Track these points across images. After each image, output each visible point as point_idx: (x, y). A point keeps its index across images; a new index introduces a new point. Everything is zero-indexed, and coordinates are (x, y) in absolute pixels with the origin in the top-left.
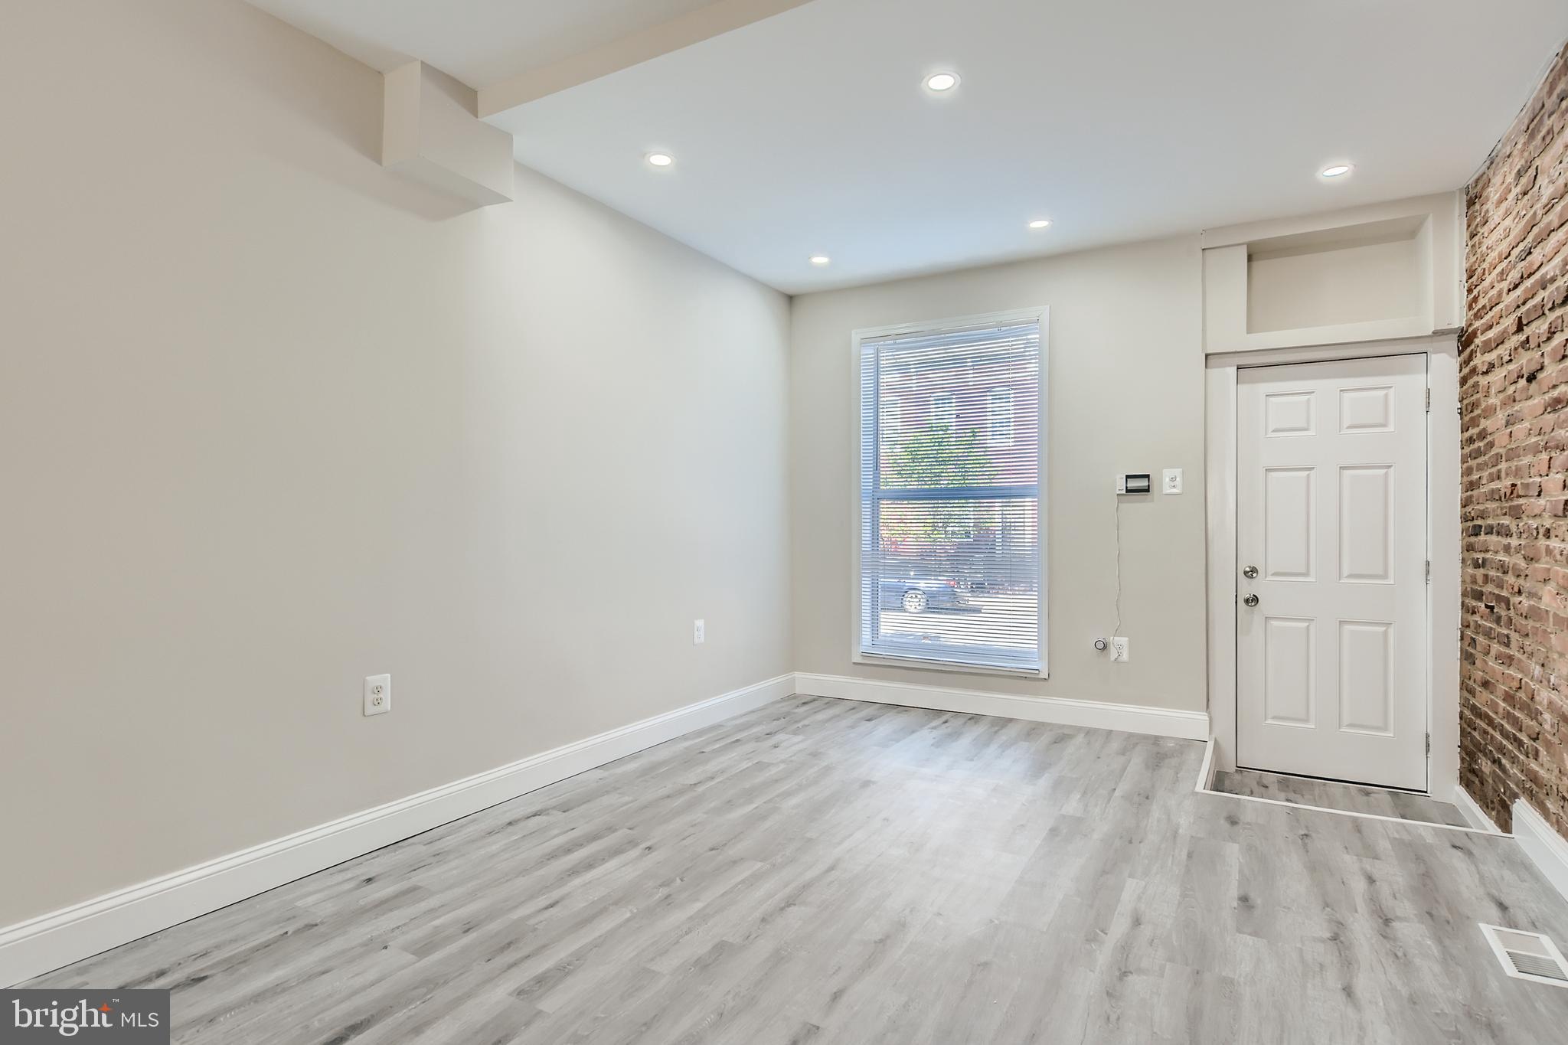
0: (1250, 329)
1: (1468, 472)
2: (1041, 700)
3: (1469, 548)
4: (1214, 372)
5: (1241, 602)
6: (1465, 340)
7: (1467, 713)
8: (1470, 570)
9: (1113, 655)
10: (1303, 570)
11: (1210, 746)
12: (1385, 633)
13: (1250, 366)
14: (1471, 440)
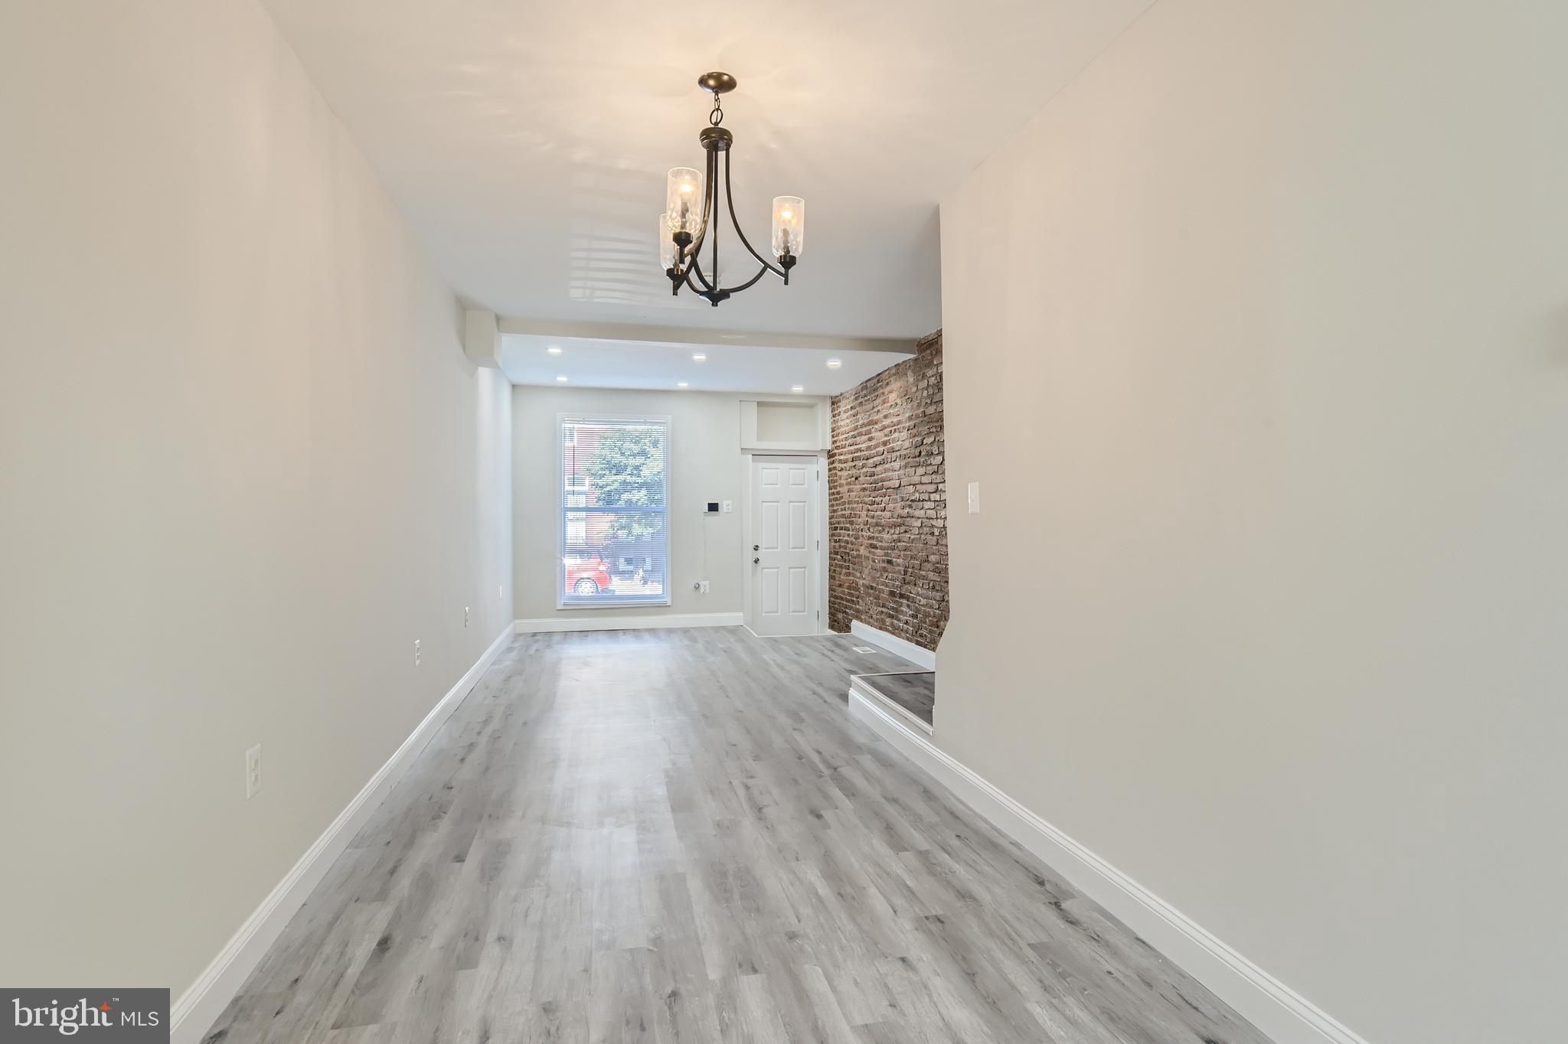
0: (759, 439)
1: (832, 506)
2: (668, 617)
3: (833, 535)
4: (744, 457)
5: (753, 562)
6: (831, 455)
7: (832, 599)
8: (833, 544)
9: (702, 590)
10: (775, 546)
11: (748, 627)
12: (804, 571)
13: (758, 455)
14: (833, 494)
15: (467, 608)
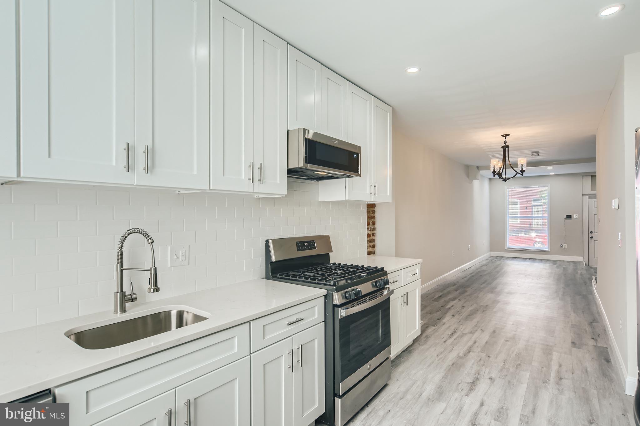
0: (591, 190)
2: (549, 255)
4: (584, 197)
5: (589, 238)
9: (564, 247)
11: (584, 262)
13: (592, 196)
15: (469, 246)
